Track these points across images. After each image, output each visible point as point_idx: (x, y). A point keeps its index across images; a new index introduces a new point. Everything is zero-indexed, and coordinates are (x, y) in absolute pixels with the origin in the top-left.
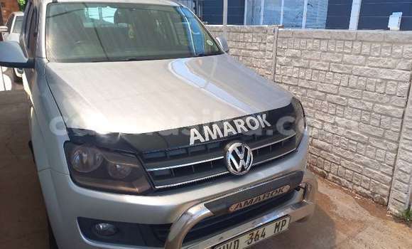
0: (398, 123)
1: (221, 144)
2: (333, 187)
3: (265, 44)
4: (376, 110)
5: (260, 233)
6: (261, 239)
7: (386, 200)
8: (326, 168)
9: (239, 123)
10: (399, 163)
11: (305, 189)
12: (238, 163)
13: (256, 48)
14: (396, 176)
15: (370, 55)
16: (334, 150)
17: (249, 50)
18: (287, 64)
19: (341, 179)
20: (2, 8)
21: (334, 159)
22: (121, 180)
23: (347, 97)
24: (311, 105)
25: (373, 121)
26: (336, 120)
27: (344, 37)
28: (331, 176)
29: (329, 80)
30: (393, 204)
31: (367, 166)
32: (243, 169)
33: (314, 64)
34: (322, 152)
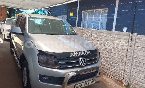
0: (126, 58)
1: (78, 57)
2: (107, 77)
3: (88, 33)
4: (120, 54)
5: (87, 83)
6: (88, 85)
7: (122, 81)
8: (106, 71)
9: (83, 52)
10: (126, 69)
11: (100, 73)
12: (83, 63)
14: (125, 73)
15: (117, 38)
16: (108, 66)
17: (84, 35)
18: (95, 40)
19: (110, 75)
20: (1, 16)
21: (108, 68)
22: (52, 65)
23: (112, 50)
25: (119, 57)
26: (109, 57)
27: (111, 33)
28: (107, 74)
29: (107, 45)
30: (125, 82)
31: (117, 71)
32: (84, 65)
33: (102, 40)
34: (104, 66)
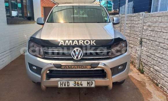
5: (79, 83)
6: (81, 86)
9: (81, 42)
13: (137, 23)
16: (162, 72)
17: (135, 24)
18: (147, 29)
19: (164, 87)
21: (161, 76)
24: (154, 48)
26: (163, 57)
28: (160, 85)
29: (161, 36)
32: (77, 58)
33: (156, 29)
34: (157, 72)
